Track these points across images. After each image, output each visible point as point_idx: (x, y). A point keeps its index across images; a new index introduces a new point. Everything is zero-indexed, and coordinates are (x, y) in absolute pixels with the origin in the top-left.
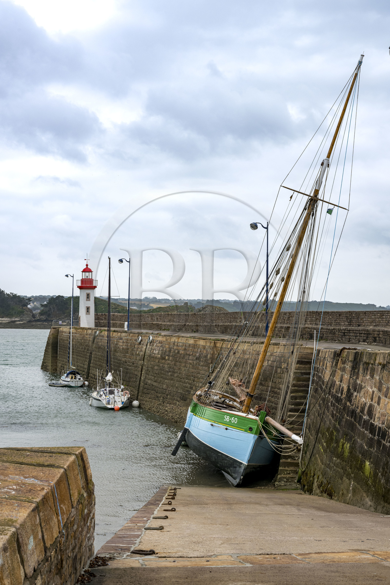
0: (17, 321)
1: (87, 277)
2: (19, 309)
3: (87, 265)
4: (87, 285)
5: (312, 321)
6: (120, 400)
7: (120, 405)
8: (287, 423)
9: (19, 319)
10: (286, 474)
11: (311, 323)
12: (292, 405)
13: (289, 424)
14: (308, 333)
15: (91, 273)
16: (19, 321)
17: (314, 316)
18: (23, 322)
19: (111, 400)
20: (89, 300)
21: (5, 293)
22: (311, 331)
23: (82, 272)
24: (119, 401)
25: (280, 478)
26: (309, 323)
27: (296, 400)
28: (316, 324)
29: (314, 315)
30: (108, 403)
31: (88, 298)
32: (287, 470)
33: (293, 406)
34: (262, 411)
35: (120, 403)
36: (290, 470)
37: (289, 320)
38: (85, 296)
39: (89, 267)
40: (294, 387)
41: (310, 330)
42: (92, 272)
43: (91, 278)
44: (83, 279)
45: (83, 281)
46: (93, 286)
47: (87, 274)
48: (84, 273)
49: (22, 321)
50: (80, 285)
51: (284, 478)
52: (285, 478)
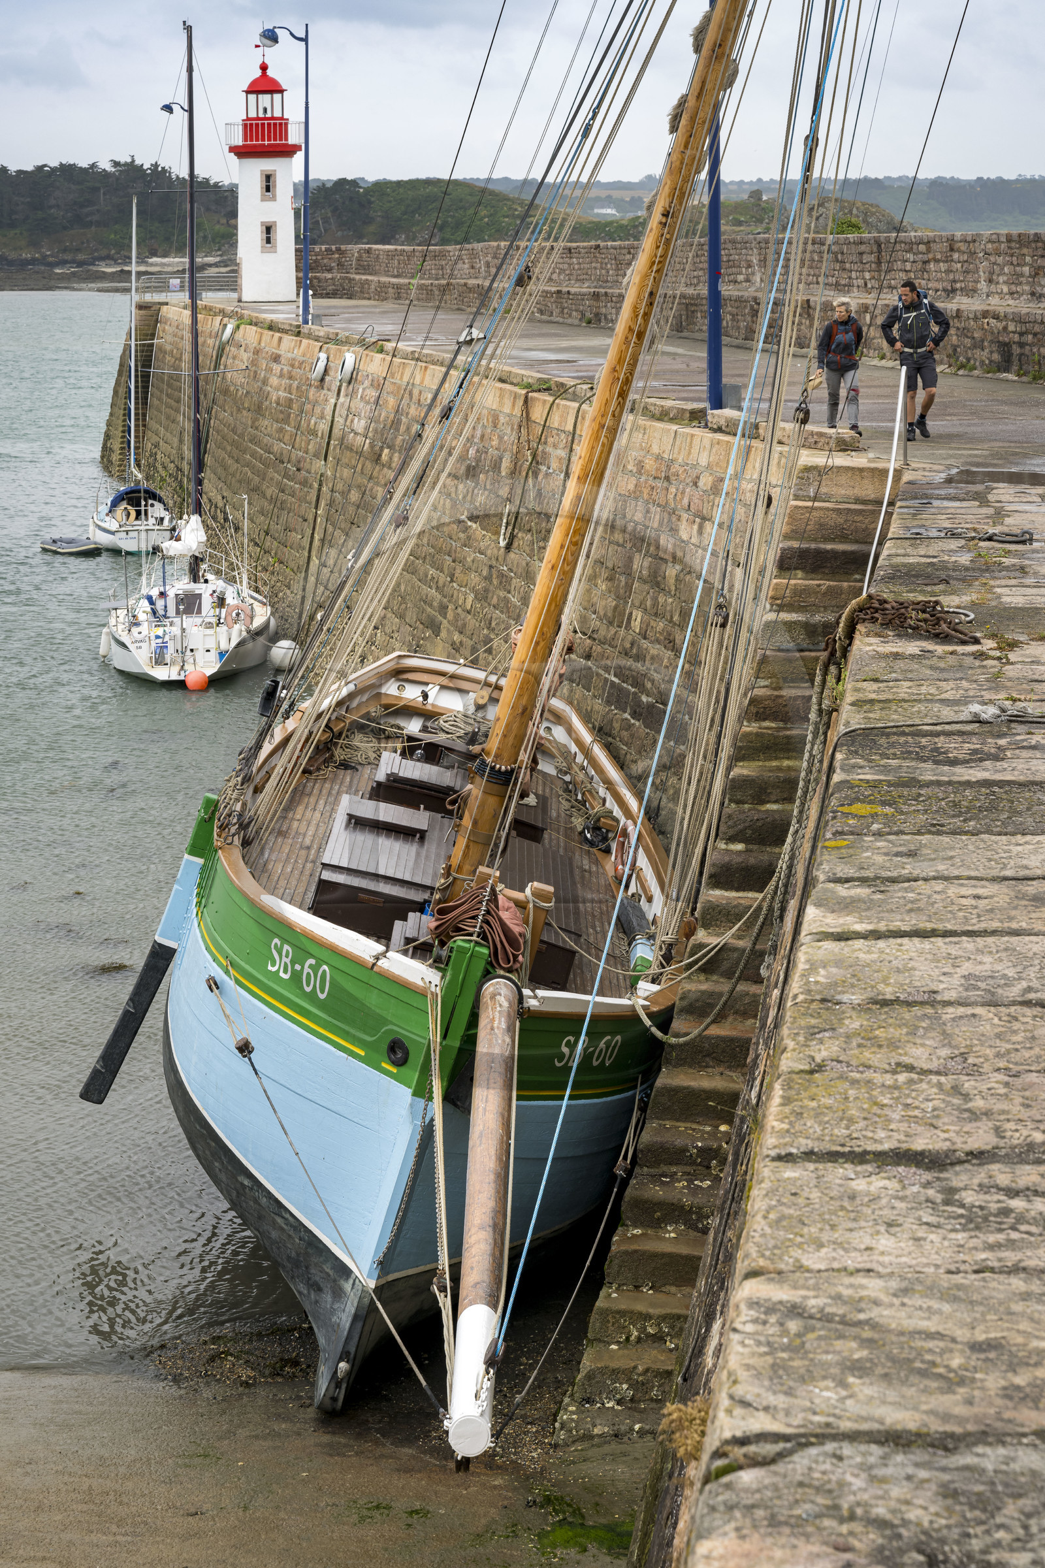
0: (210, 265)
1: (265, 110)
2: (217, 227)
3: (264, 68)
4: (263, 140)
5: (1016, 279)
6: (211, 644)
7: (209, 666)
8: (690, 966)
9: (218, 259)
10: (639, 1340)
11: (1013, 288)
12: (731, 839)
13: (702, 970)
14: (991, 342)
15: (277, 97)
16: (216, 265)
17: (1028, 259)
18: (228, 269)
19: (170, 645)
20: (274, 199)
21: (174, 176)
22: (1005, 328)
23: (248, 92)
24: (208, 647)
25: (590, 1377)
26: (1005, 289)
27: (763, 802)
28: (1033, 294)
29: (1025, 251)
30: (159, 659)
31: (268, 189)
32: (647, 1317)
33: (740, 847)
34: (459, 941)
35: (213, 656)
36: (664, 1318)
37: (926, 276)
38: (257, 184)
39: (269, 73)
40: (760, 716)
41: (1000, 325)
42: (281, 91)
43: (277, 114)
44: (248, 119)
45: (251, 127)
46: (287, 145)
47: (265, 99)
48: (252, 97)
49: (226, 266)
50: (239, 141)
51: (615, 1374)
52: (626, 1374)
